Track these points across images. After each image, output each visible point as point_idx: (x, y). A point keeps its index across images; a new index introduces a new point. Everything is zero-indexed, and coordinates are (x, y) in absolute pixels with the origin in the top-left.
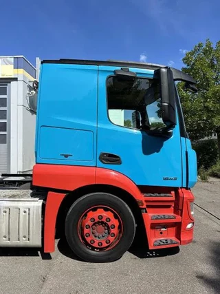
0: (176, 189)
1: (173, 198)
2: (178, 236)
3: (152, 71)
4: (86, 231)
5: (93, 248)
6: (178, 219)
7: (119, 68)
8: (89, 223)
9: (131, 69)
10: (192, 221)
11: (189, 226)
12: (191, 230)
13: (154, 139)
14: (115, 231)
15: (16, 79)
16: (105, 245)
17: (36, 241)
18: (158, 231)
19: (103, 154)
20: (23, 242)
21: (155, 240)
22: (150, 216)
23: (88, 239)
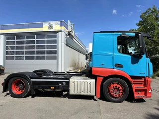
0: (144, 77)
1: (143, 81)
2: (145, 94)
3: (134, 34)
4: (111, 91)
5: (113, 97)
6: (146, 88)
7: (121, 33)
8: (112, 88)
9: (127, 34)
10: (151, 89)
11: (150, 91)
12: (151, 93)
13: (136, 59)
14: (121, 91)
15: (61, 31)
16: (118, 96)
17: (93, 93)
18: (137, 93)
19: (116, 64)
20: (89, 94)
21: (137, 96)
22: (135, 87)
23: (112, 94)
